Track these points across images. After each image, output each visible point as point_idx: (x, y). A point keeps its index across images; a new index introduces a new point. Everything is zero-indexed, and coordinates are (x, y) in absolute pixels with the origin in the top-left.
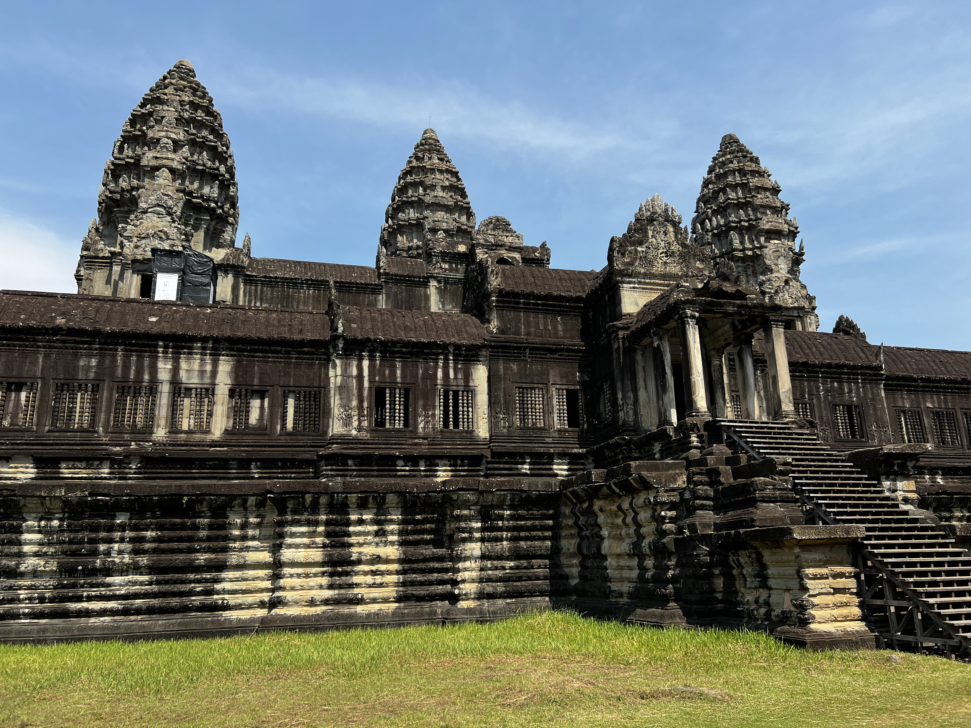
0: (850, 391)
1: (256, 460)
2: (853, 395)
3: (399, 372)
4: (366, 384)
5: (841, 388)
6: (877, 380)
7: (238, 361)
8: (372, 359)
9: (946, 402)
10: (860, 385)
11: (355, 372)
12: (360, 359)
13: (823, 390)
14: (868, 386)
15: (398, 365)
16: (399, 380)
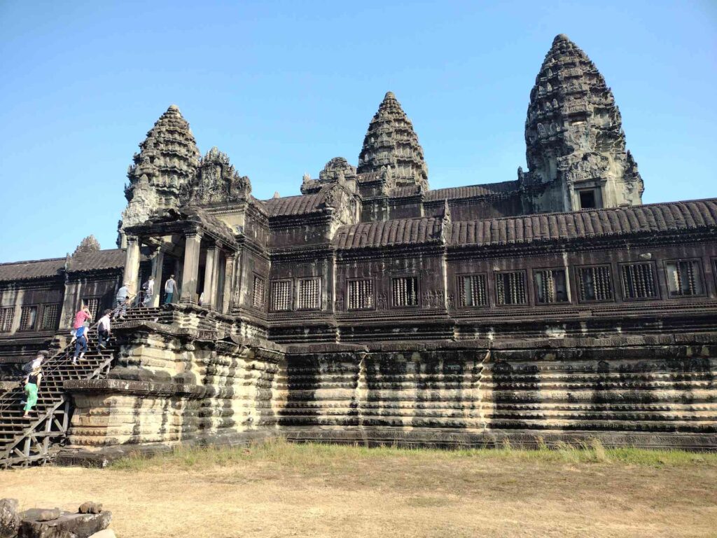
0: (410, 265)
1: (24, 345)
2: (413, 268)
3: (95, 289)
4: (78, 298)
5: (402, 265)
6: (438, 253)
7: (26, 292)
8: (83, 283)
9: (516, 264)
10: (421, 259)
11: (73, 291)
12: (77, 283)
13: (385, 268)
14: (429, 260)
15: (96, 284)
16: (95, 294)
